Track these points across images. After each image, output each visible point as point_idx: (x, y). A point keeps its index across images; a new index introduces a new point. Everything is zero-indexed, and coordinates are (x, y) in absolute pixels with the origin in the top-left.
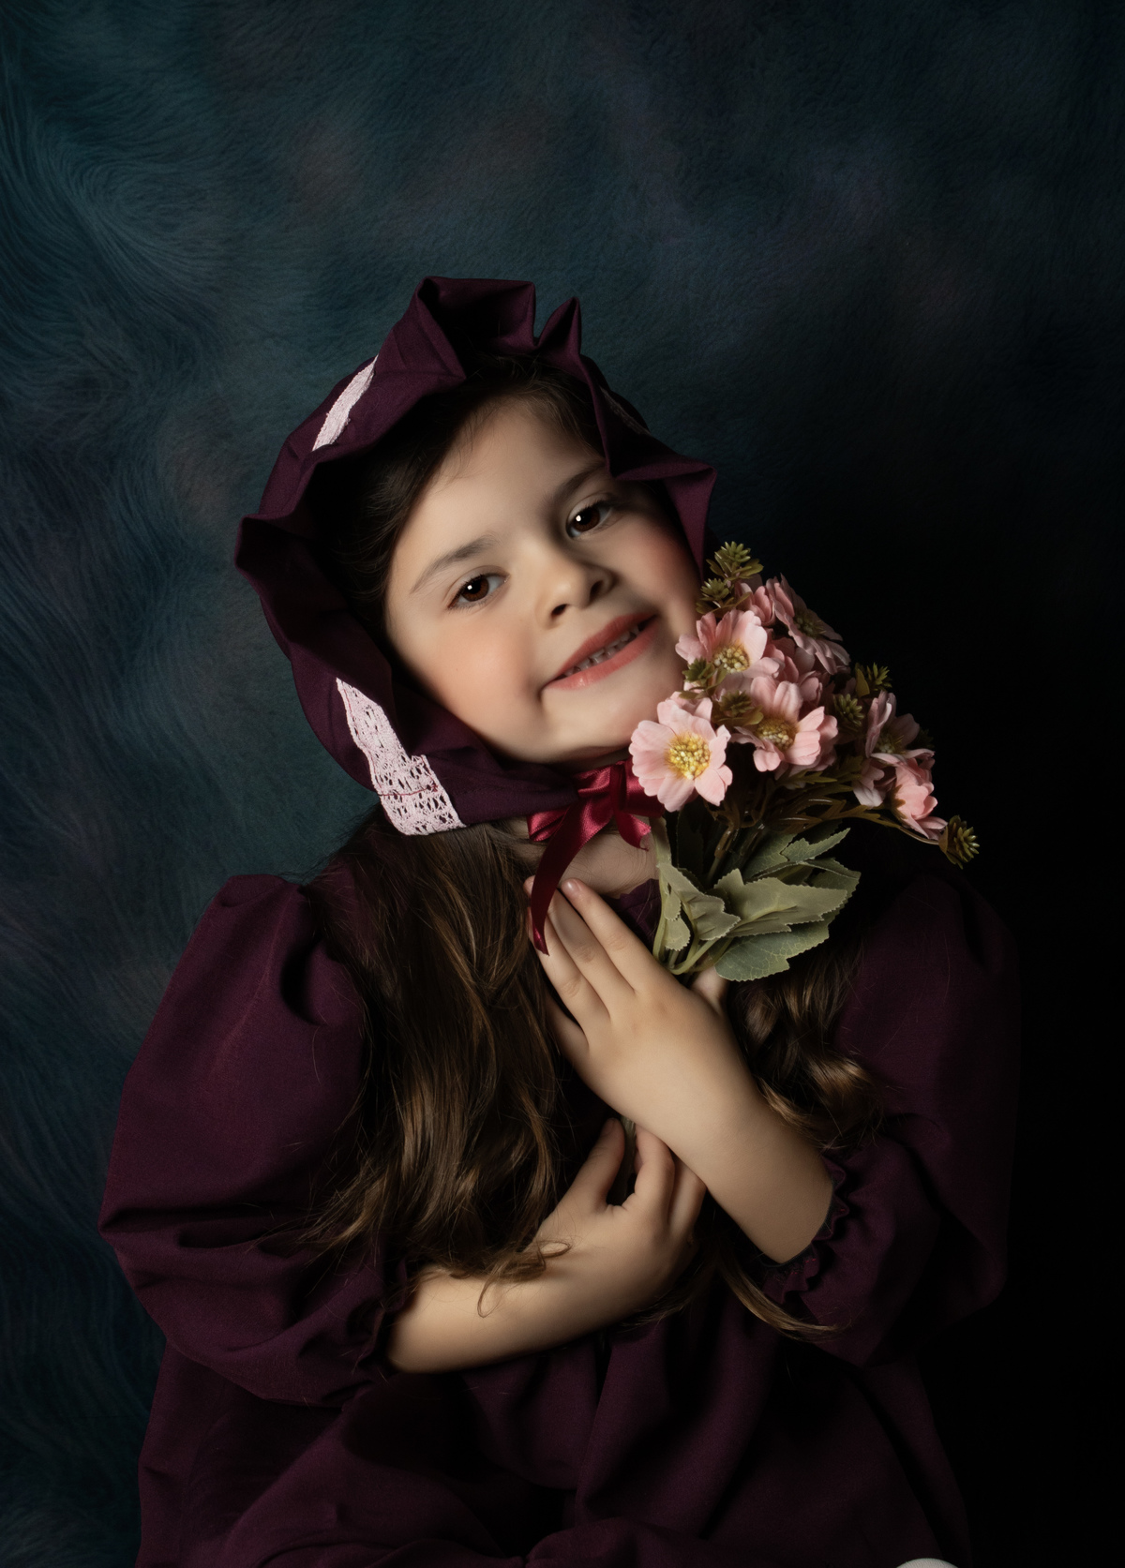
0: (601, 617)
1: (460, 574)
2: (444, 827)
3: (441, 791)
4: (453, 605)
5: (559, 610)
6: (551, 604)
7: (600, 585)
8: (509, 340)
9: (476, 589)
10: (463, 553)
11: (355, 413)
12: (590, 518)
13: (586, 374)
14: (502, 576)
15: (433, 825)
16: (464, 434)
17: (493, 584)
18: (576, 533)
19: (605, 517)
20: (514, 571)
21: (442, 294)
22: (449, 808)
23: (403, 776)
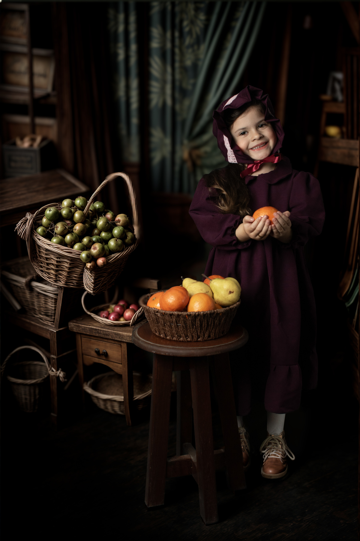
0: (260, 142)
1: (242, 131)
2: (235, 163)
3: (235, 157)
4: (240, 135)
5: (255, 140)
6: (254, 139)
7: (262, 137)
8: (257, 97)
9: (243, 133)
10: (243, 129)
11: (233, 101)
12: (262, 126)
13: (267, 106)
14: (248, 132)
15: (233, 162)
16: (246, 111)
17: (246, 133)
18: (259, 128)
19: (264, 126)
20: (249, 132)
21: (250, 88)
22: (236, 160)
23: (231, 154)
